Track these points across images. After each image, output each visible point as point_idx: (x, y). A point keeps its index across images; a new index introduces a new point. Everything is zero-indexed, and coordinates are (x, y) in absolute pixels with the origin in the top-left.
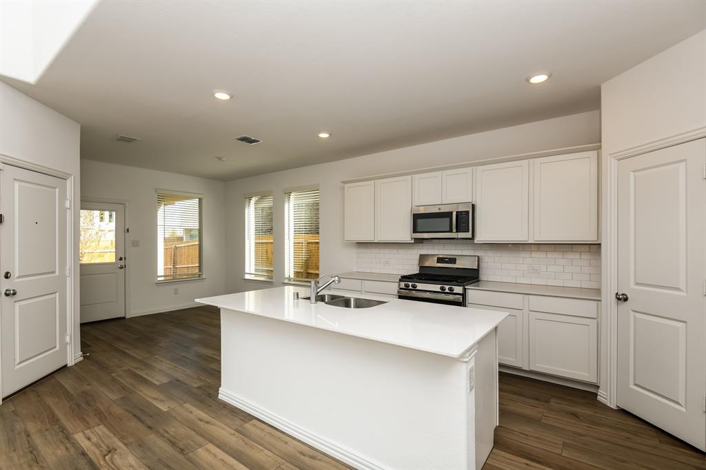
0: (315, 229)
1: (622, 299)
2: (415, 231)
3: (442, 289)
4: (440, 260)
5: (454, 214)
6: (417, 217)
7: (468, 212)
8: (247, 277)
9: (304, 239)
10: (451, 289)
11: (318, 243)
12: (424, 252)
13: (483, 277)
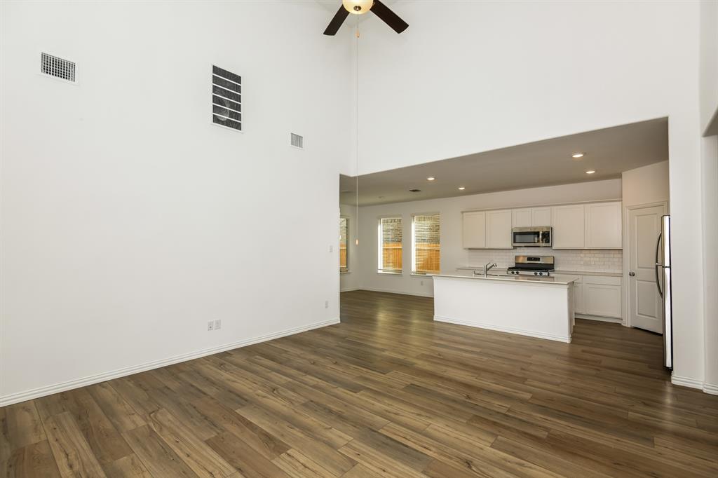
0: (435, 240)
1: (632, 275)
2: (515, 242)
3: (536, 274)
4: (529, 259)
5: (541, 233)
6: (515, 234)
7: (549, 233)
8: (379, 272)
9: (425, 246)
10: (541, 274)
11: (439, 251)
12: (517, 254)
13: (556, 268)
